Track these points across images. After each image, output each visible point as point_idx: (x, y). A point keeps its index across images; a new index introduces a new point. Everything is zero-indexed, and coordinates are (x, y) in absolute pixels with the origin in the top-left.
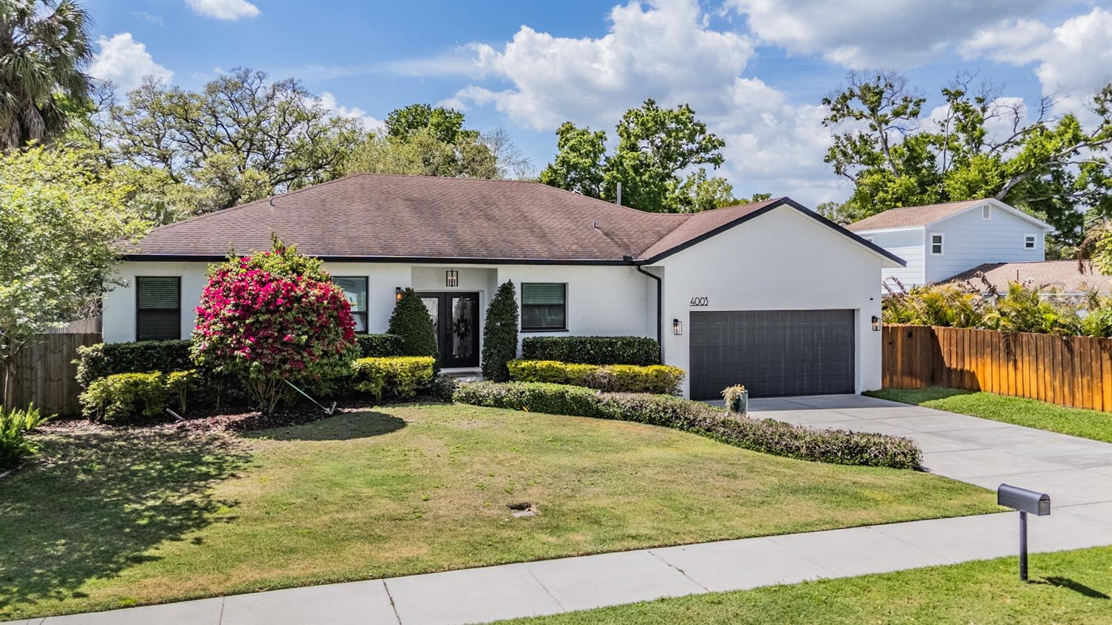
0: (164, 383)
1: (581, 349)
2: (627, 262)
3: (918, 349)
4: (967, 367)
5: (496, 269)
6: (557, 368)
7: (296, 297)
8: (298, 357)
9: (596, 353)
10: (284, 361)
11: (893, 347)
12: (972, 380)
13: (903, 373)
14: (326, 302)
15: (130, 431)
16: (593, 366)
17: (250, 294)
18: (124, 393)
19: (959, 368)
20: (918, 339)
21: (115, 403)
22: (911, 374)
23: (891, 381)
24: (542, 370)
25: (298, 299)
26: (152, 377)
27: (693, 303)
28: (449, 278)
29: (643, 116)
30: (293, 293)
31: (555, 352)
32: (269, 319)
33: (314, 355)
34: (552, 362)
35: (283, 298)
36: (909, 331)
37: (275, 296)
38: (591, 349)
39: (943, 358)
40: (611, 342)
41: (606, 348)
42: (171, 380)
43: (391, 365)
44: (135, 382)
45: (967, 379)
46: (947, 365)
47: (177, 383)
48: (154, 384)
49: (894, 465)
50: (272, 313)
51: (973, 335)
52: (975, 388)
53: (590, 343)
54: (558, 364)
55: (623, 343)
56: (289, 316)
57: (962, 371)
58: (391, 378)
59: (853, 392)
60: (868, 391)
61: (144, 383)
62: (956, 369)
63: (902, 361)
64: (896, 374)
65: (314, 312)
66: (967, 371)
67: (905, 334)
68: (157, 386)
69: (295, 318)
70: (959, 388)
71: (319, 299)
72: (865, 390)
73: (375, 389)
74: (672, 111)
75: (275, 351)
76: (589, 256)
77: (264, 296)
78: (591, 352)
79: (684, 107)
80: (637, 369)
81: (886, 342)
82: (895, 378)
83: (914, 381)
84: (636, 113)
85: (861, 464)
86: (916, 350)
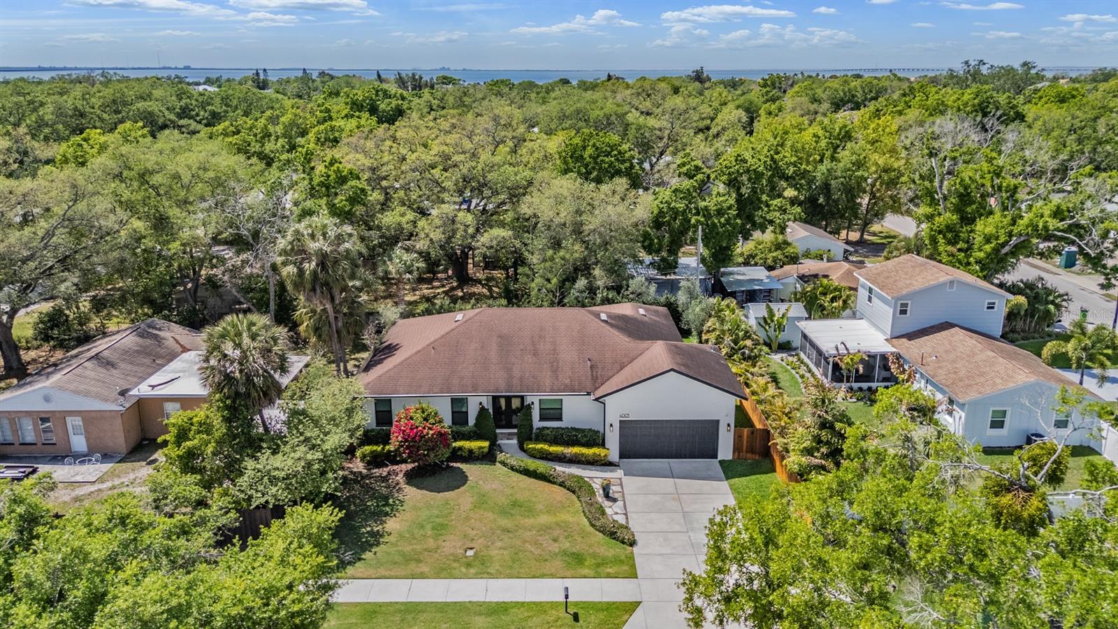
2: (589, 394)
3: (758, 440)
11: (741, 438)
14: (435, 436)
18: (370, 454)
20: (758, 435)
22: (752, 452)
23: (739, 455)
24: (538, 450)
27: (622, 414)
34: (543, 445)
42: (385, 450)
43: (470, 446)
44: (373, 449)
48: (380, 451)
49: (623, 542)
54: (546, 447)
58: (471, 451)
59: (717, 458)
60: (723, 460)
61: (377, 450)
63: (747, 446)
64: (742, 452)
67: (750, 432)
73: (465, 454)
76: (571, 390)
81: (737, 436)
83: (754, 456)
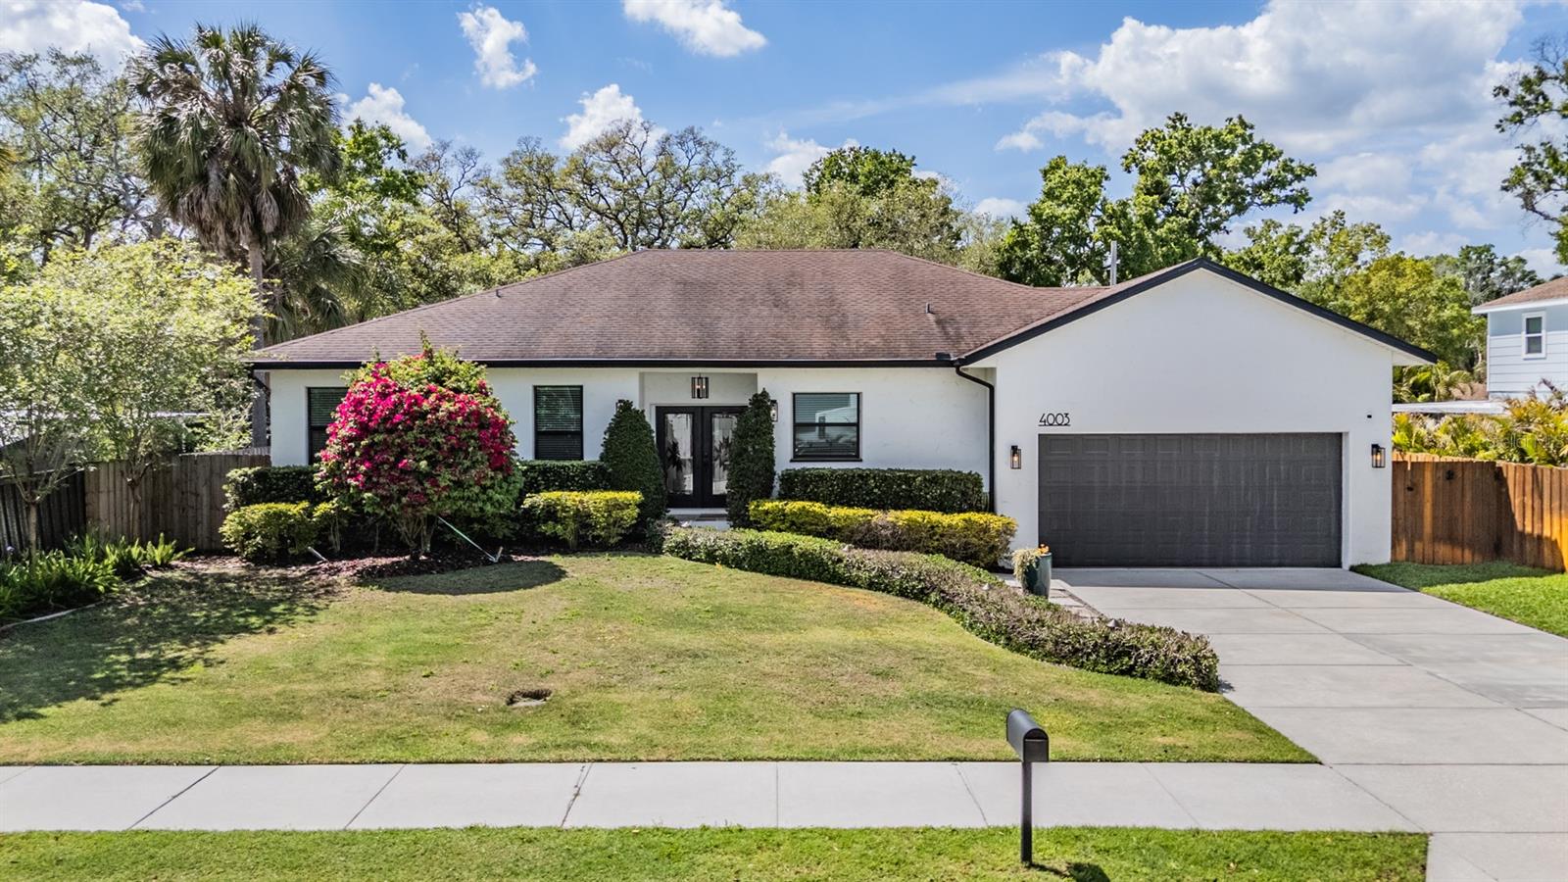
0: (310, 516)
1: (860, 487)
2: (942, 361)
3: (1468, 499)
4: (1547, 533)
5: (756, 375)
6: (814, 511)
7: (420, 413)
8: (417, 489)
9: (884, 492)
10: (403, 493)
11: (1418, 492)
12: (1552, 551)
13: (1435, 539)
14: (459, 419)
15: (262, 572)
16: (870, 512)
17: (366, 408)
18: (265, 526)
19: (1536, 532)
20: (1467, 483)
21: (255, 538)
22: (1452, 539)
23: (1411, 550)
24: (793, 514)
25: (423, 415)
26: (295, 509)
27: (1044, 422)
28: (697, 387)
29: (1164, 139)
30: (416, 408)
31: (822, 490)
32: (385, 439)
33: (438, 486)
34: (807, 504)
35: (404, 414)
36: (1448, 468)
37: (394, 412)
38: (876, 487)
39: (1513, 515)
40: (907, 478)
41: (899, 486)
42: (318, 513)
43: (581, 502)
44: (275, 513)
45: (1546, 551)
46: (1520, 527)
47: (325, 516)
48: (298, 516)
49: (1170, 678)
50: (390, 432)
51: (1556, 477)
52: (1559, 567)
53: (874, 478)
54: (818, 507)
55: (925, 479)
56: (409, 437)
57: (1540, 538)
59: (1339, 565)
60: (1362, 565)
61: (285, 515)
62: (1532, 534)
63: (1434, 518)
64: (1421, 539)
65: (443, 431)
66: (1547, 538)
67: (1440, 474)
68: (303, 520)
69: (415, 438)
70: (1534, 566)
71: (451, 415)
72: (1356, 563)
74: (1210, 129)
75: (393, 480)
76: (889, 354)
77: (382, 411)
78: (876, 490)
79: (1236, 121)
80: (935, 517)
81: (1400, 486)
82: (1418, 546)
83: (1458, 552)
84: (1153, 136)
85: (1122, 673)
86: (1463, 501)
